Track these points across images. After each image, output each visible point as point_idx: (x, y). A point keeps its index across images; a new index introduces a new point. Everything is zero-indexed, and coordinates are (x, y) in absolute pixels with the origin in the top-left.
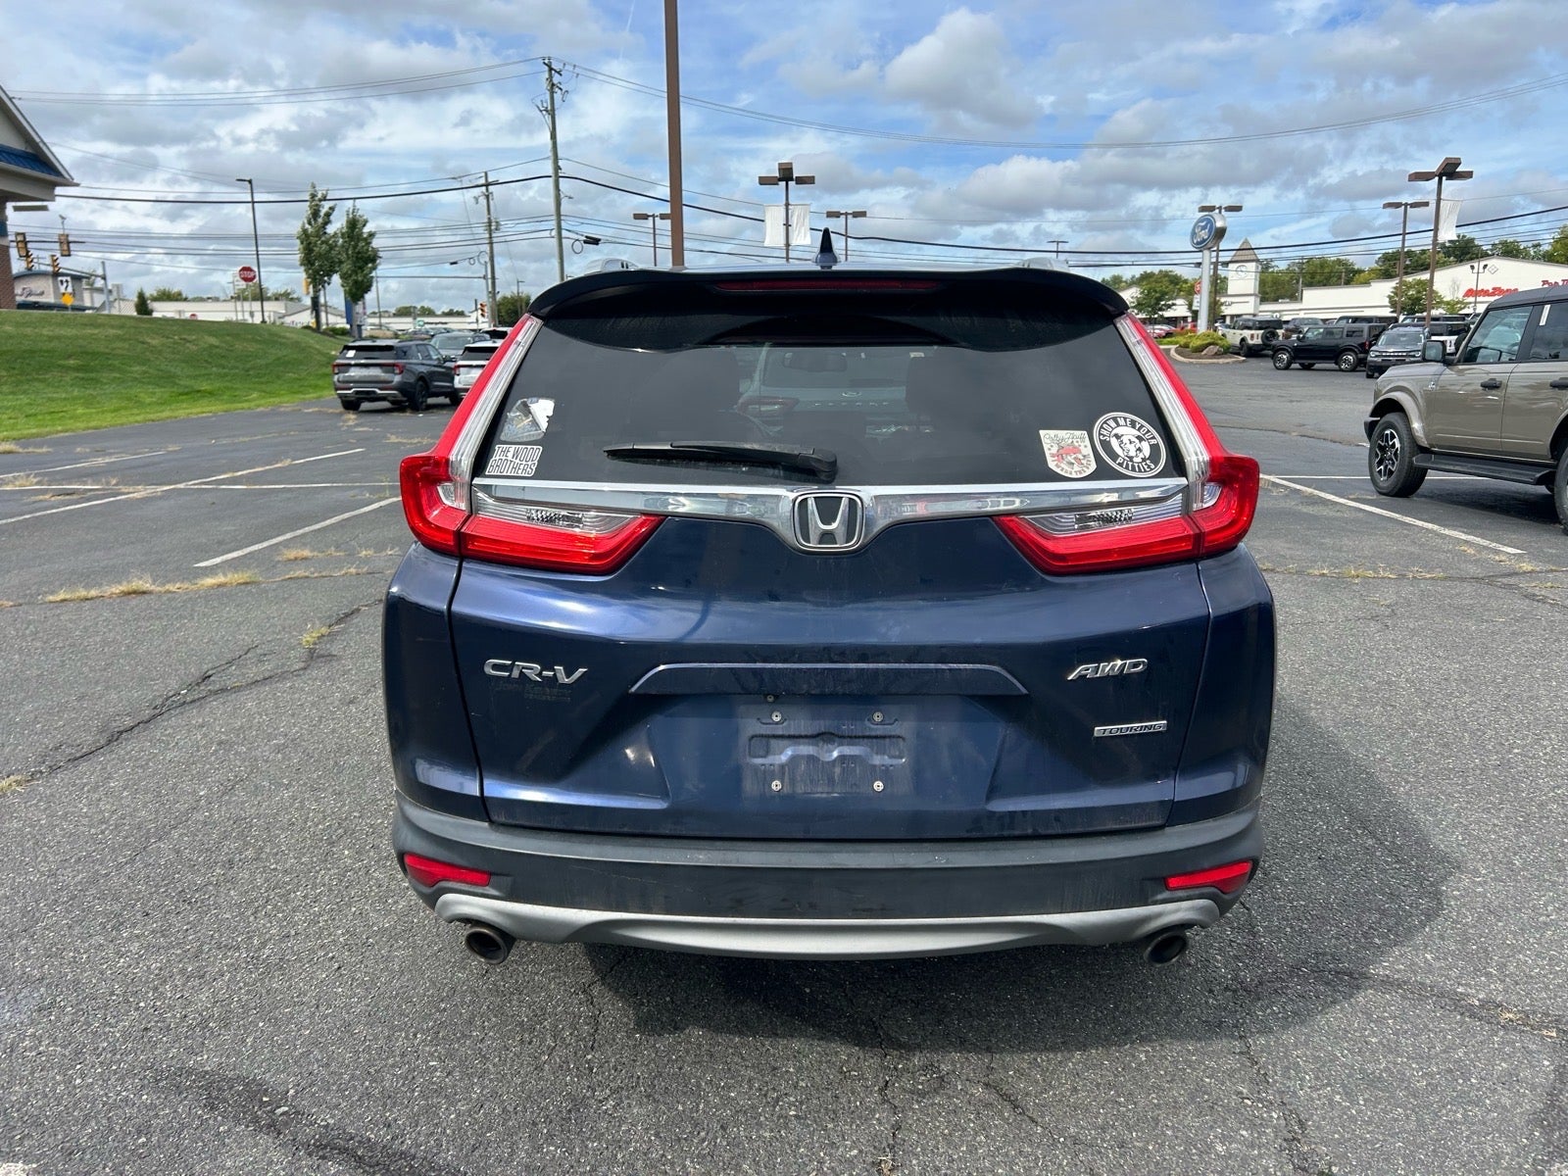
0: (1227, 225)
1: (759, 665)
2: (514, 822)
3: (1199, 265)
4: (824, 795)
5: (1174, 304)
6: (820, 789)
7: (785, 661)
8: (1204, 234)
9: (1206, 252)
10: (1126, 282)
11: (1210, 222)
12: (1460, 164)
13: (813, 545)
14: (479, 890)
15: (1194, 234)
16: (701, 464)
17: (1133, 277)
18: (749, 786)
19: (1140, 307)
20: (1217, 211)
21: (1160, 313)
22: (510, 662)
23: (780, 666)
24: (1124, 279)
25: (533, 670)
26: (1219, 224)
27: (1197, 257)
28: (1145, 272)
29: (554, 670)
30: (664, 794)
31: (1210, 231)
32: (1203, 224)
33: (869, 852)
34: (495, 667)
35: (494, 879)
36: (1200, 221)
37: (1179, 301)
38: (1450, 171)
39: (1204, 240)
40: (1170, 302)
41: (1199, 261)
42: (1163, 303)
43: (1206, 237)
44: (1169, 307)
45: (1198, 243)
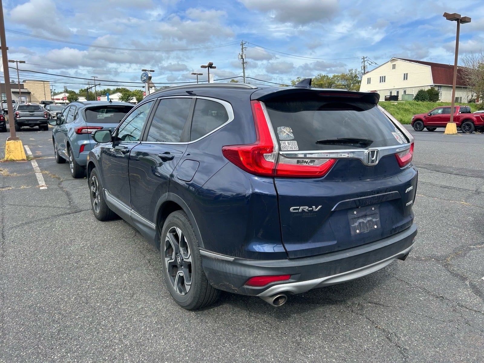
0: (152, 76)
1: (359, 198)
2: (296, 257)
3: (144, 87)
4: (366, 232)
5: (133, 99)
6: (365, 230)
7: (364, 196)
8: (145, 78)
9: (146, 83)
10: (112, 91)
11: (147, 75)
12: (213, 64)
13: (370, 164)
14: (287, 281)
15: (142, 78)
16: (342, 143)
17: (114, 89)
18: (352, 233)
19: (123, 99)
20: (147, 71)
21: (129, 101)
22: (299, 207)
23: (363, 198)
24: (111, 90)
25: (306, 208)
26: (149, 75)
27: (143, 85)
28: (117, 88)
29: (312, 208)
30: (335, 240)
31: (147, 77)
32: (144, 75)
33: (376, 244)
34: (294, 209)
35: (292, 276)
36: (143, 74)
37: (134, 98)
38: (210, 66)
39: (145, 80)
40: (132, 98)
41: (144, 86)
42: (129, 98)
43: (146, 79)
44: (132, 99)
45: (143, 81)
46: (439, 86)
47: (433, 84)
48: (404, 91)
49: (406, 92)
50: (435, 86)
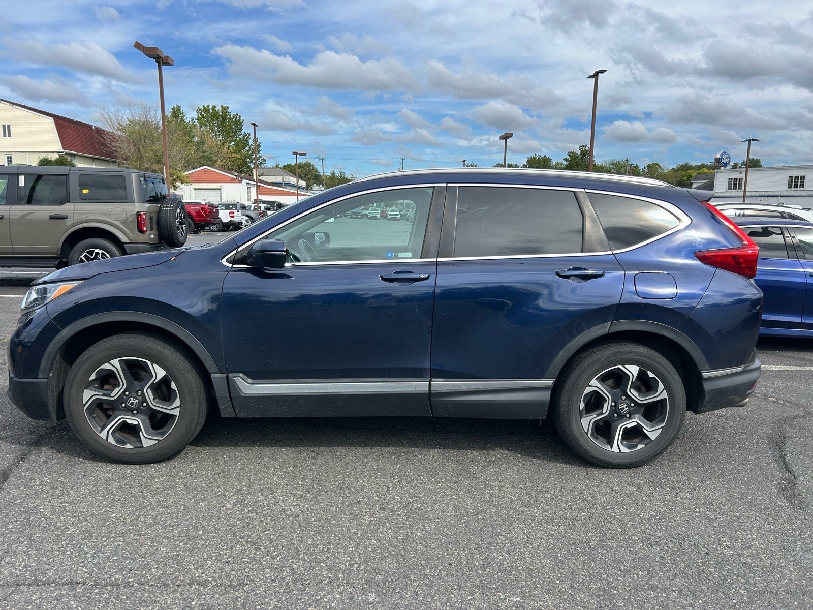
46: (71, 154)
47: (63, 151)
48: (8, 157)
49: (13, 159)
50: (66, 153)
